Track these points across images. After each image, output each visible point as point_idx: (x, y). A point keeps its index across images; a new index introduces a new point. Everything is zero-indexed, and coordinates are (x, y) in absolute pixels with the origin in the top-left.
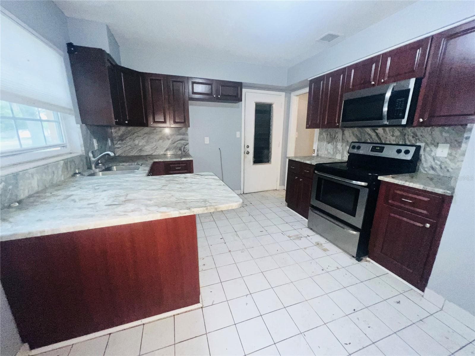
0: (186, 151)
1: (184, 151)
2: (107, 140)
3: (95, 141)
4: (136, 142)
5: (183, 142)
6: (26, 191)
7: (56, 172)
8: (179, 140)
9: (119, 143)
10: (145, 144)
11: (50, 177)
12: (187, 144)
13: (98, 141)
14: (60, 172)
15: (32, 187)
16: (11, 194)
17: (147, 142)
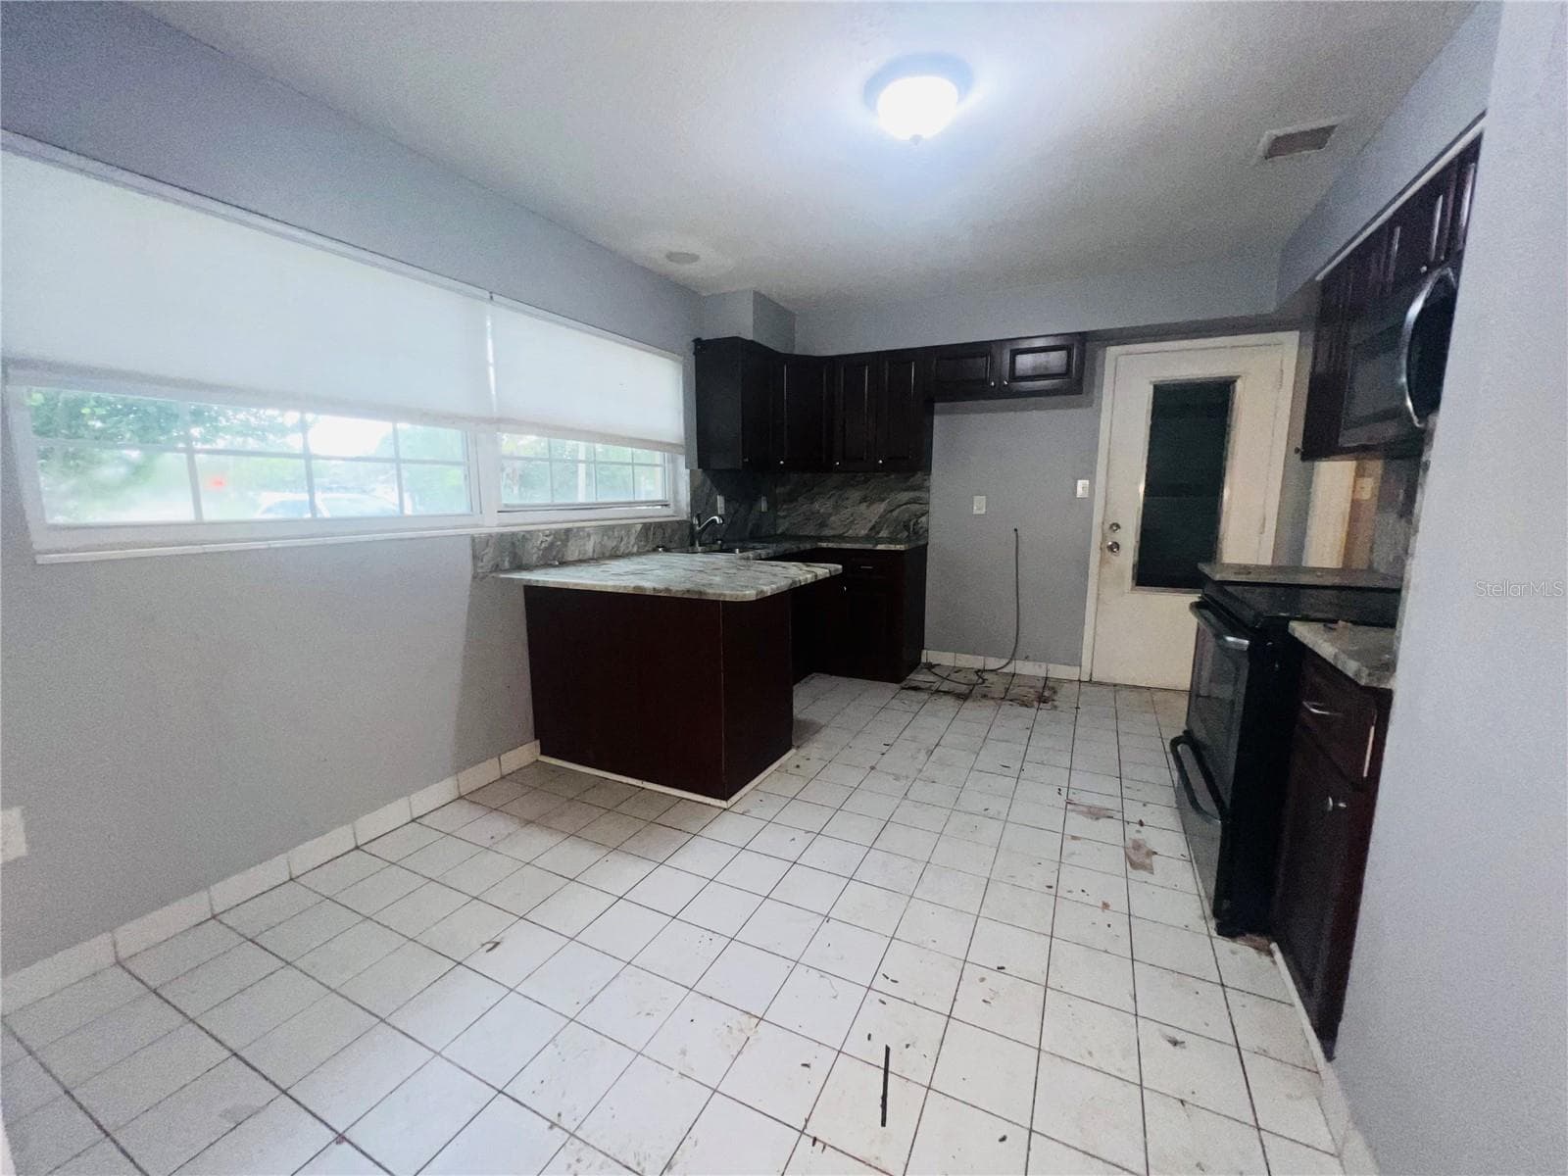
0: (921, 531)
1: (916, 533)
2: (756, 499)
3: (720, 501)
4: (816, 506)
5: (915, 507)
6: (577, 554)
7: (625, 539)
8: (905, 504)
9: (785, 507)
10: (830, 510)
11: (615, 543)
12: (923, 515)
13: (727, 501)
14: (633, 540)
15: (585, 550)
16: (558, 552)
17: (837, 507)
